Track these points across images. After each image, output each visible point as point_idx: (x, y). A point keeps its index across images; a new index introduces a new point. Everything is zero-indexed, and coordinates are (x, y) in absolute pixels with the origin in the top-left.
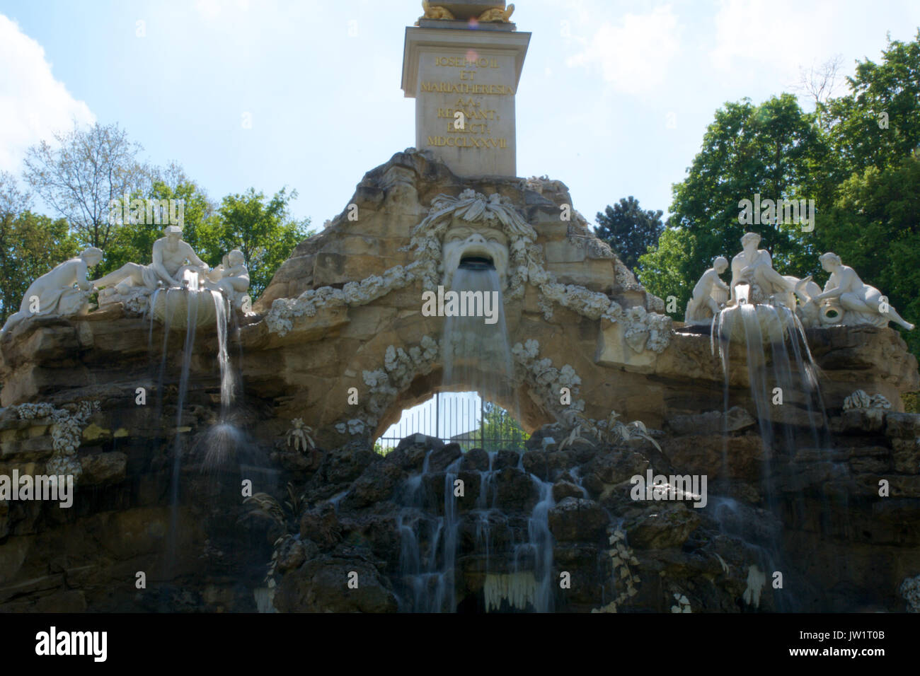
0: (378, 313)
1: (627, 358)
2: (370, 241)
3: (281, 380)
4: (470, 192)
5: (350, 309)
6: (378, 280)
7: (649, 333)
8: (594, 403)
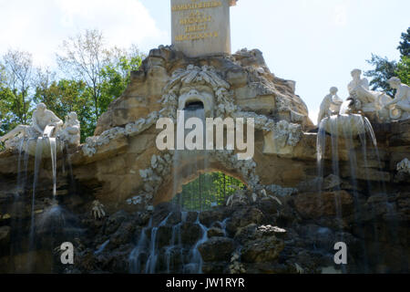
0: (145, 138)
1: (278, 151)
2: (140, 99)
3: (96, 179)
4: (191, 66)
5: (128, 138)
6: (143, 120)
7: (287, 135)
8: (264, 176)
